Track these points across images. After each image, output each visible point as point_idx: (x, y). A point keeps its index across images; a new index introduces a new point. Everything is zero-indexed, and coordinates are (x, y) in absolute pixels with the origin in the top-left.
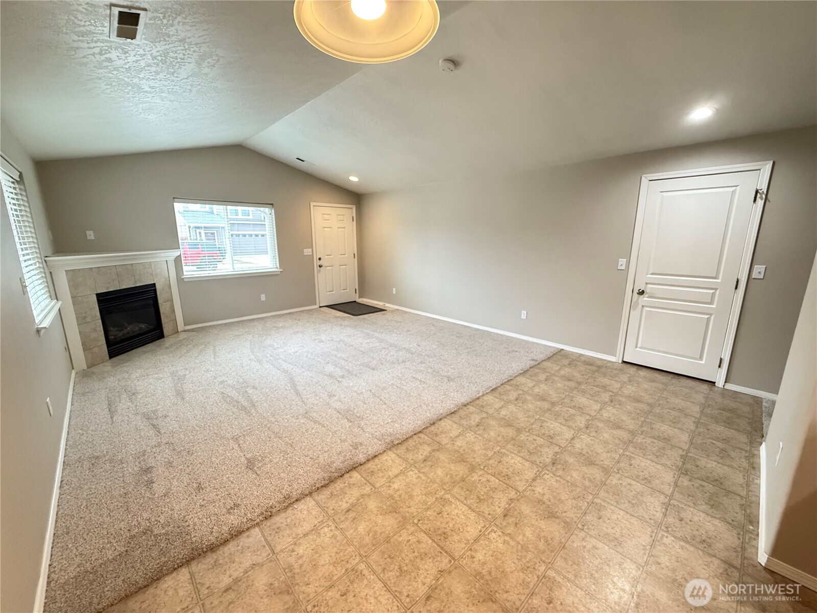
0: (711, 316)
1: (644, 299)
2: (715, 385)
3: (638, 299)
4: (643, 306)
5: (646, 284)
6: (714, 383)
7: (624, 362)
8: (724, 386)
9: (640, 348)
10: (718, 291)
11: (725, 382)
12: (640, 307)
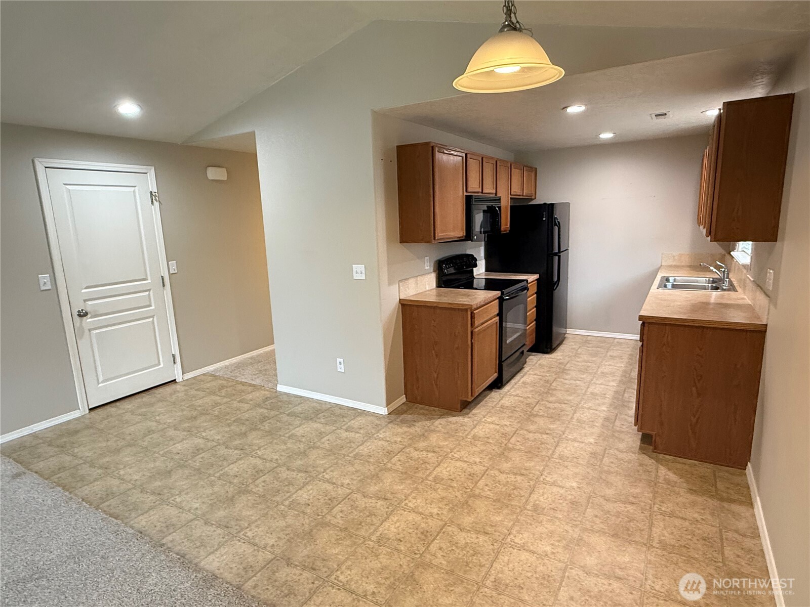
0: (153, 318)
1: (88, 320)
2: (176, 382)
3: (81, 323)
4: (90, 330)
5: (85, 301)
6: (175, 380)
7: (91, 410)
8: (183, 379)
9: (103, 382)
10: (151, 291)
11: (183, 374)
12: (87, 332)
